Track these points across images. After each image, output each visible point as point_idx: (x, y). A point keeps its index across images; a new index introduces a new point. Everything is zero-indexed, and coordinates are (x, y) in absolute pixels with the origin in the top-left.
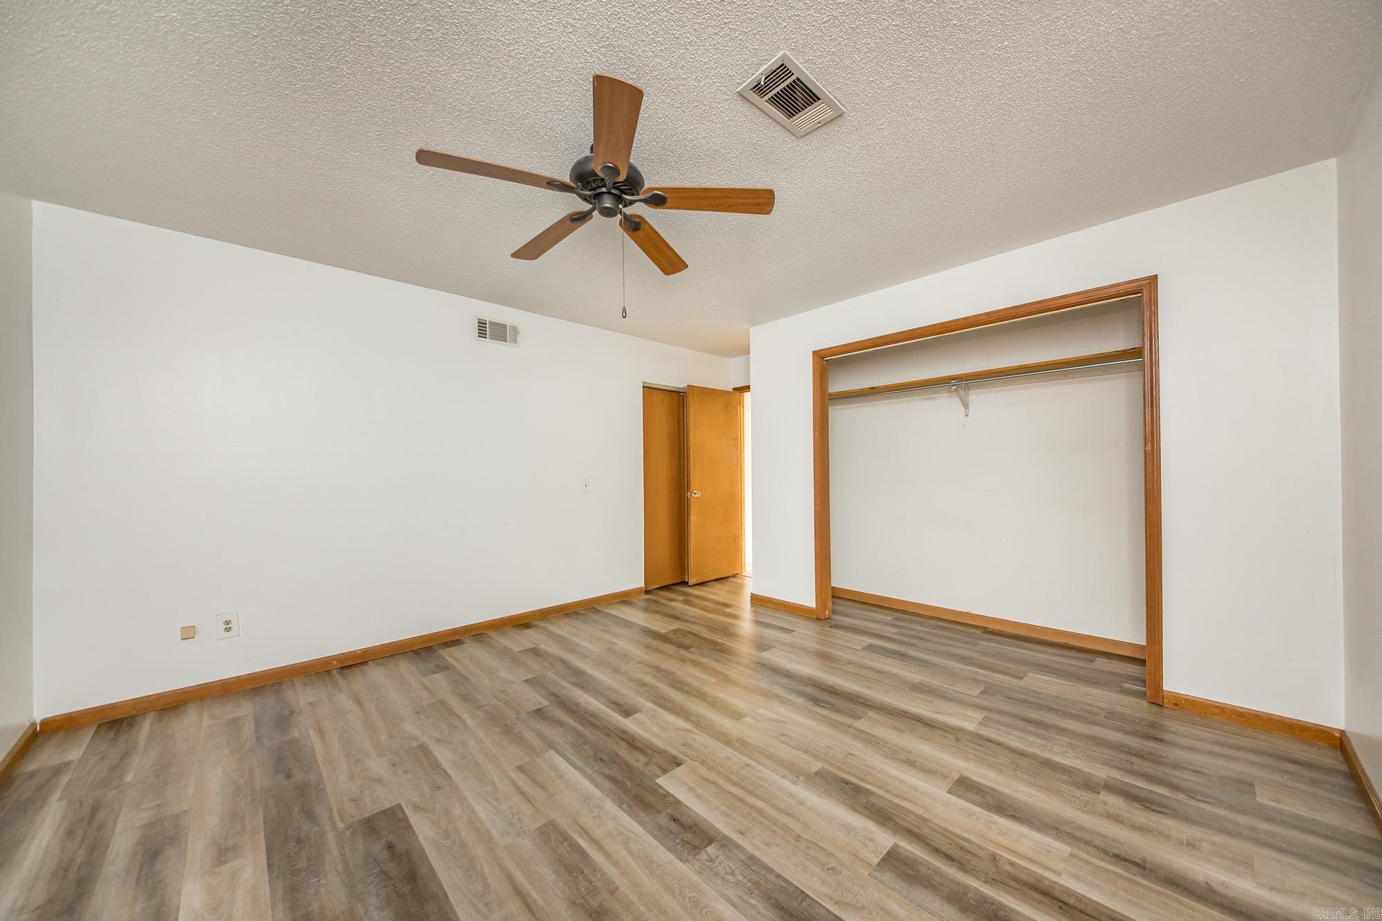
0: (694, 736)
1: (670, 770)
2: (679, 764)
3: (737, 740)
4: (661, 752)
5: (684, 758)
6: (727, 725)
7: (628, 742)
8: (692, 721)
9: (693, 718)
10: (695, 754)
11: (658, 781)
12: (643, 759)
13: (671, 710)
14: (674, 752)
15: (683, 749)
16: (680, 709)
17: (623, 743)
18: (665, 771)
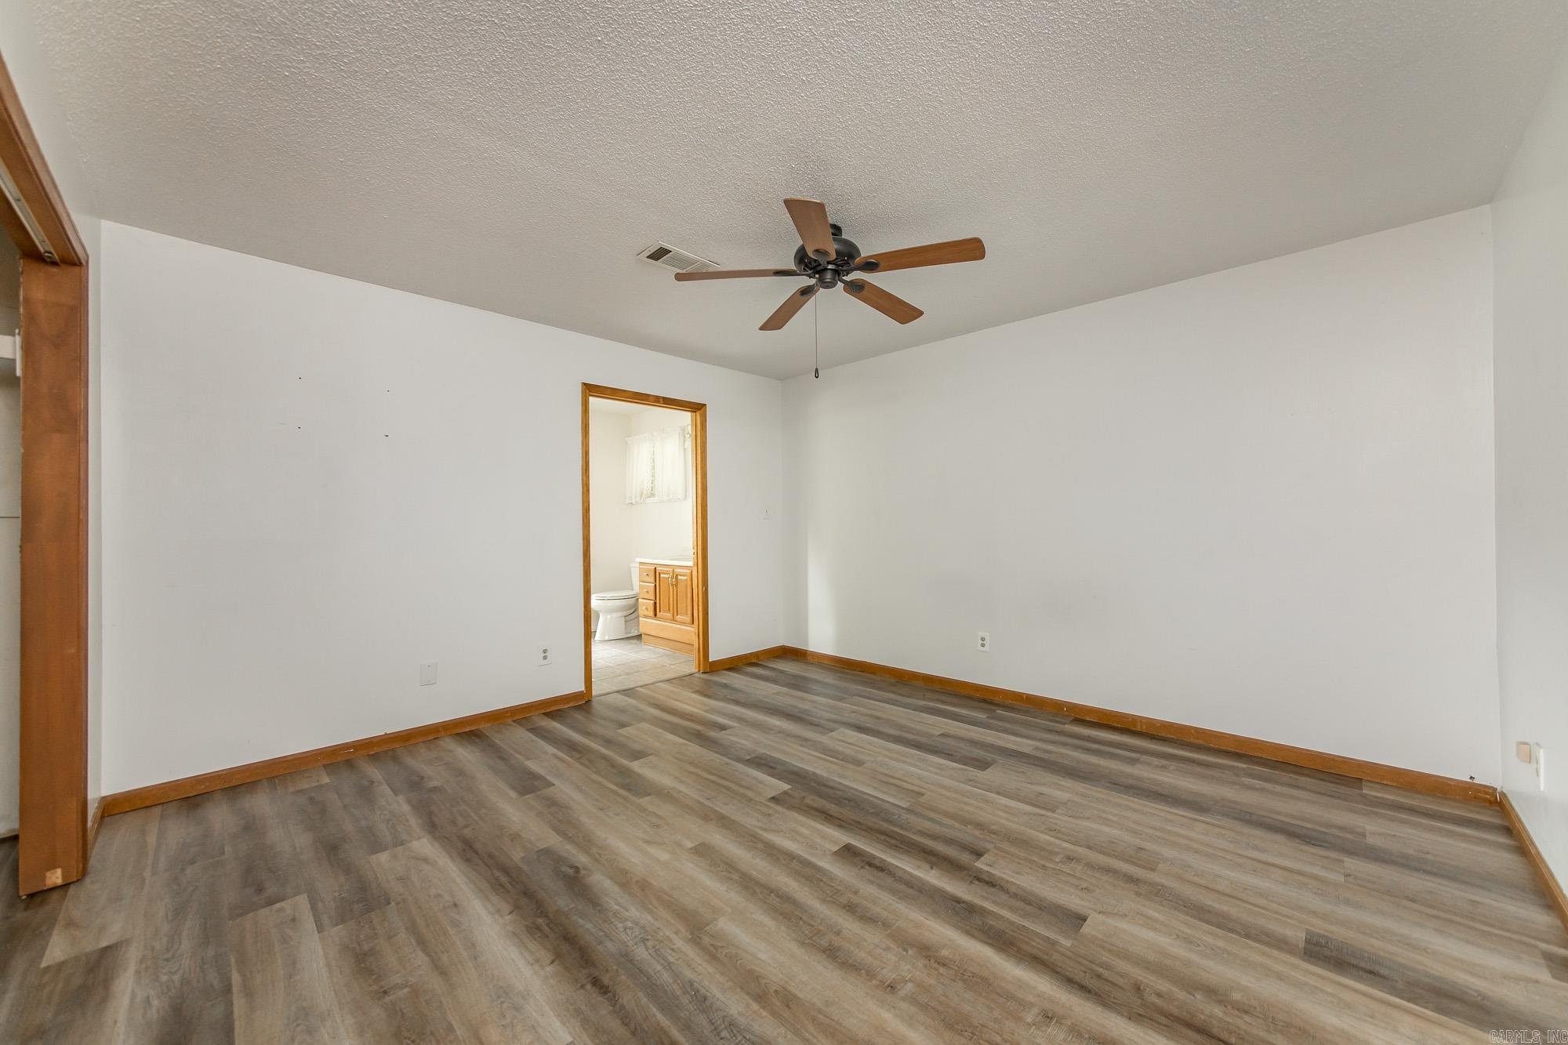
0: (760, 824)
1: (781, 793)
2: (773, 798)
3: (711, 820)
4: (791, 808)
5: (769, 804)
6: (718, 837)
7: (831, 816)
8: (762, 841)
9: (760, 846)
10: (758, 807)
11: (790, 787)
12: (808, 801)
13: (792, 857)
14: (779, 808)
15: (770, 812)
16: (778, 858)
17: (836, 815)
18: (785, 793)
